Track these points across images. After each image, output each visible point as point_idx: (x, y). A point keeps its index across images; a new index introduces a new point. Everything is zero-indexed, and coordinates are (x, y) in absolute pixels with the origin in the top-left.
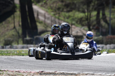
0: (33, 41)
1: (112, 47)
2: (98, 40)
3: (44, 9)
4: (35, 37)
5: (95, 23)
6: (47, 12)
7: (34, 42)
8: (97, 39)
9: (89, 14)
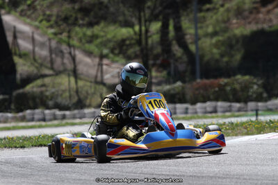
0: (10, 103)
1: (209, 109)
2: (172, 92)
3: (28, 20)
4: (15, 93)
5: (158, 50)
6: (37, 28)
7: (13, 107)
8: (169, 90)
9: (143, 28)
